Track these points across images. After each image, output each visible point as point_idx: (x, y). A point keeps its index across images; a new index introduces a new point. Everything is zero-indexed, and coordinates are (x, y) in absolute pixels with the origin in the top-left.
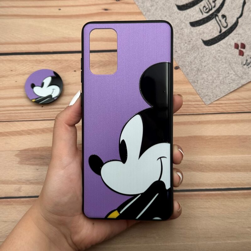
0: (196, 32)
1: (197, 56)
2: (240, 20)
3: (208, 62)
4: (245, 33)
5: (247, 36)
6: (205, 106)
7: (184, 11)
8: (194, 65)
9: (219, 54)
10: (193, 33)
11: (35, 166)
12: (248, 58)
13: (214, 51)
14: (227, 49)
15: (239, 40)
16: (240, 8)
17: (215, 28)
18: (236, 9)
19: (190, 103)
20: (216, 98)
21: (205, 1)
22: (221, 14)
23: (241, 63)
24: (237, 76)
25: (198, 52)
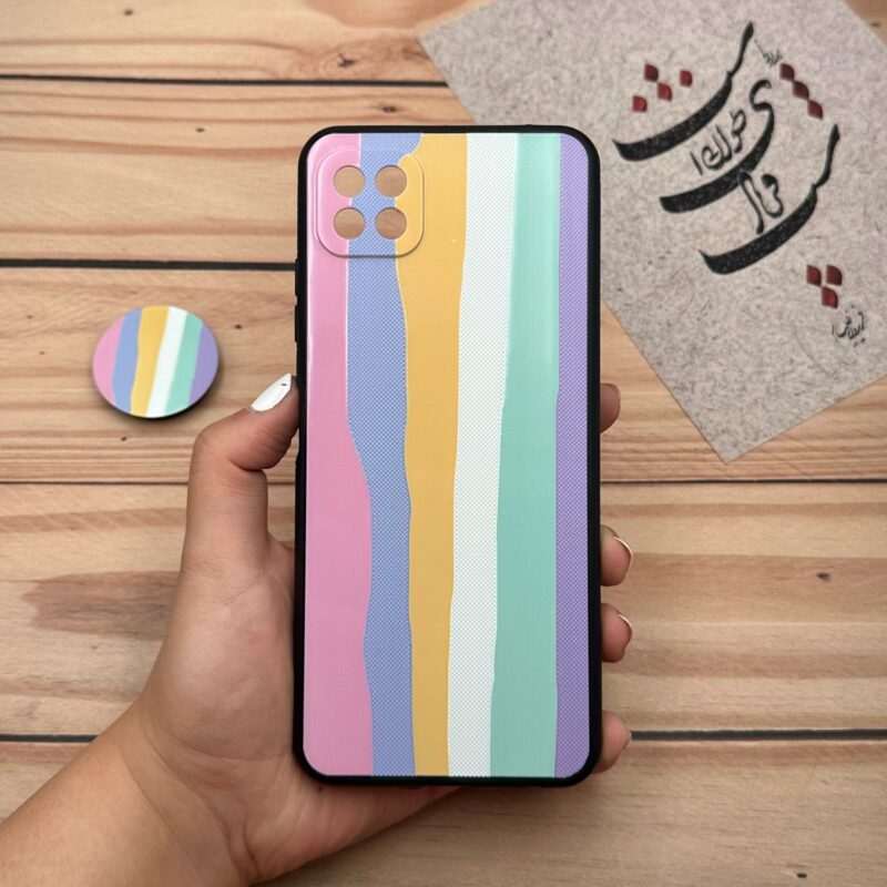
0: (683, 229)
1: (688, 305)
2: (821, 192)
3: (726, 326)
4: (839, 234)
5: (846, 244)
7: (645, 162)
8: (680, 332)
9: (759, 301)
10: (672, 233)
12: (853, 313)
13: (742, 291)
14: (784, 284)
15: (821, 257)
16: (820, 153)
17: (744, 218)
18: (807, 158)
21: (710, 130)
22: (761, 174)
23: (830, 329)
24: (819, 370)
25: (690, 293)
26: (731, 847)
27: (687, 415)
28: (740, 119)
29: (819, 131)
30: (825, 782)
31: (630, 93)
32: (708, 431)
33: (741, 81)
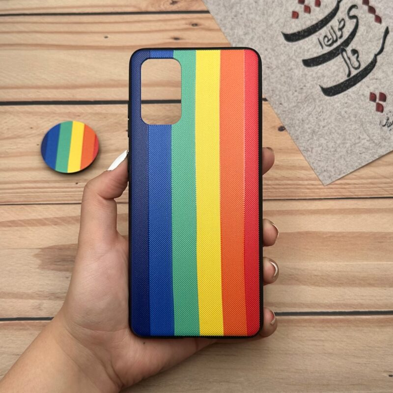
0: (312, 75)
1: (312, 111)
2: (379, 58)
3: (330, 121)
4: (386, 77)
5: (390, 82)
6: (322, 186)
7: (294, 43)
8: (308, 124)
9: (346, 109)
10: (307, 77)
11: (64, 273)
12: (390, 115)
13: (338, 105)
14: (358, 101)
15: (377, 88)
17: (341, 70)
18: (373, 42)
19: (301, 182)
20: (339, 175)
21: (327, 28)
22: (351, 49)
23: (378, 123)
24: (372, 142)
25: (313, 106)
26: (359, 363)
28: (342, 23)
29: (379, 29)
31: (291, 10)
32: (318, 170)
33: (343, 5)
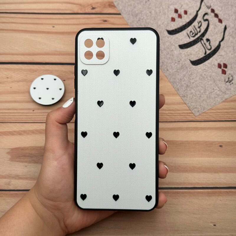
0: (185, 54)
1: (186, 74)
2: (222, 43)
3: (196, 80)
4: (226, 55)
5: (228, 57)
7: (173, 36)
8: (184, 81)
9: (205, 73)
10: (182, 55)
12: (230, 76)
13: (200, 70)
14: (211, 68)
15: (222, 61)
16: (222, 33)
17: (201, 50)
18: (218, 34)
21: (192, 27)
22: (206, 38)
23: (224, 80)
24: (221, 91)
25: (186, 71)
26: (196, 218)
27: (185, 104)
28: (200, 24)
29: (221, 27)
30: (221, 200)
31: (170, 17)
32: (191, 108)
33: (200, 13)
